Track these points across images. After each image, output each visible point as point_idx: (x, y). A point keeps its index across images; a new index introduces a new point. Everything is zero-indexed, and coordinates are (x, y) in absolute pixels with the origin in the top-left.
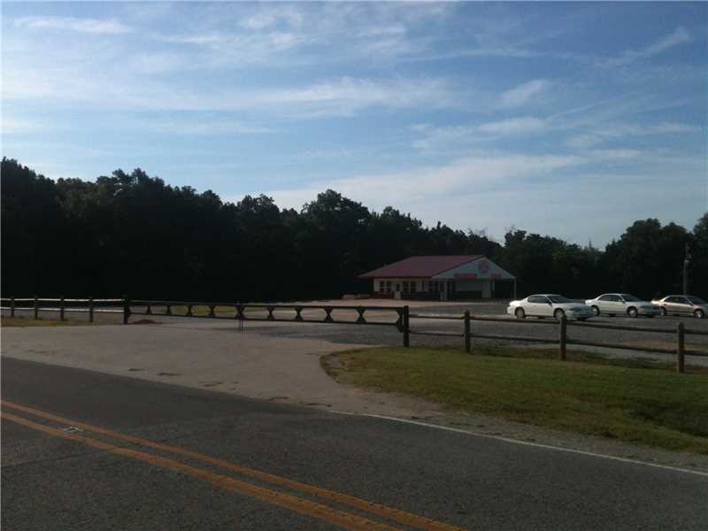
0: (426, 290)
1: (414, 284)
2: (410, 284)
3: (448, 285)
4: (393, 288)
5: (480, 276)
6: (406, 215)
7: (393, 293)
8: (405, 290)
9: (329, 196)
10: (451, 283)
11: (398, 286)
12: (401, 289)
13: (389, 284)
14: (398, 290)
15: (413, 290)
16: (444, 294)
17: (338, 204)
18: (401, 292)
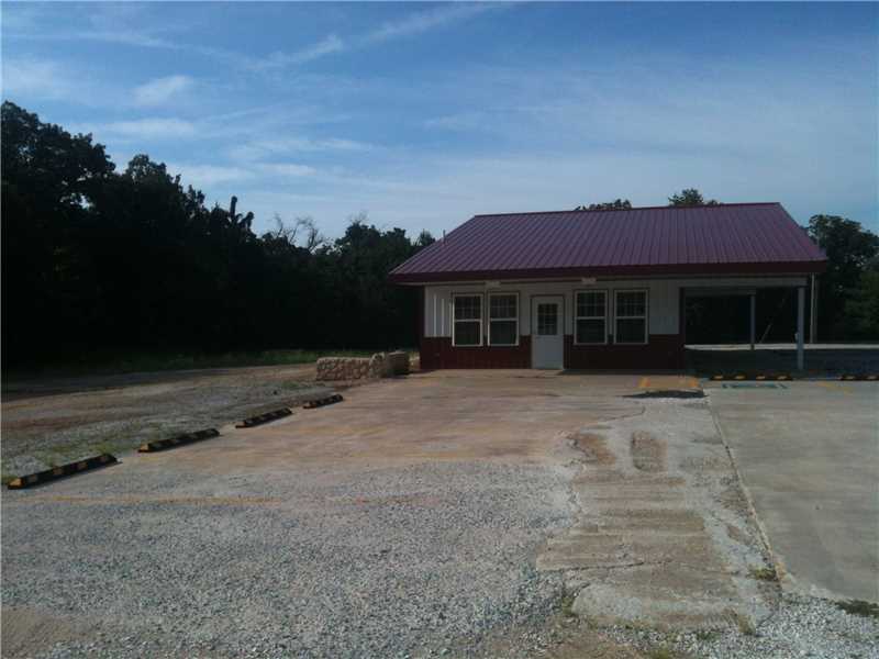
1: (633, 303)
2: (611, 304)
4: (526, 323)
7: (526, 341)
8: (590, 329)
11: (547, 318)
12: (568, 322)
13: (506, 305)
14: (550, 330)
15: (632, 329)
18: (568, 340)
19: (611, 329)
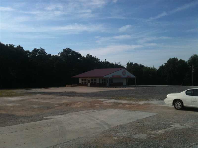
0: (101, 82)
2: (94, 80)
3: (110, 80)
4: (87, 82)
5: (123, 76)
6: (94, 57)
7: (87, 83)
8: (92, 82)
9: (67, 50)
10: (111, 79)
11: (89, 81)
13: (85, 80)
14: (89, 82)
15: (95, 83)
16: (108, 84)
17: (71, 53)
18: (90, 83)
19: (94, 82)
